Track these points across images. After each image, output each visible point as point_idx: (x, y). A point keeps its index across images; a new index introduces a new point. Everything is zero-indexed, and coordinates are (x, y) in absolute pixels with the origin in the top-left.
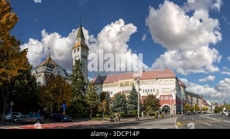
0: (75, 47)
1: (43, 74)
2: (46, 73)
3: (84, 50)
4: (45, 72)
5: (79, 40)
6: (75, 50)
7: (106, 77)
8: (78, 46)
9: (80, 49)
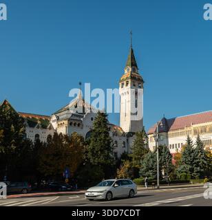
0: (123, 80)
1: (66, 122)
2: (72, 121)
3: (136, 84)
4: (69, 120)
5: (128, 70)
6: (123, 84)
7: (174, 120)
8: (127, 78)
9: (130, 82)
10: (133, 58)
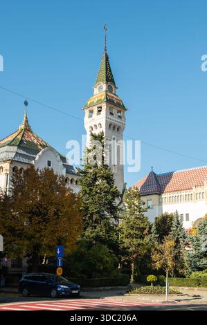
0: (92, 105)
1: (6, 166)
2: (16, 165)
4: (12, 161)
5: (101, 88)
6: (91, 112)
8: (100, 101)
9: (104, 108)
10: (108, 69)
